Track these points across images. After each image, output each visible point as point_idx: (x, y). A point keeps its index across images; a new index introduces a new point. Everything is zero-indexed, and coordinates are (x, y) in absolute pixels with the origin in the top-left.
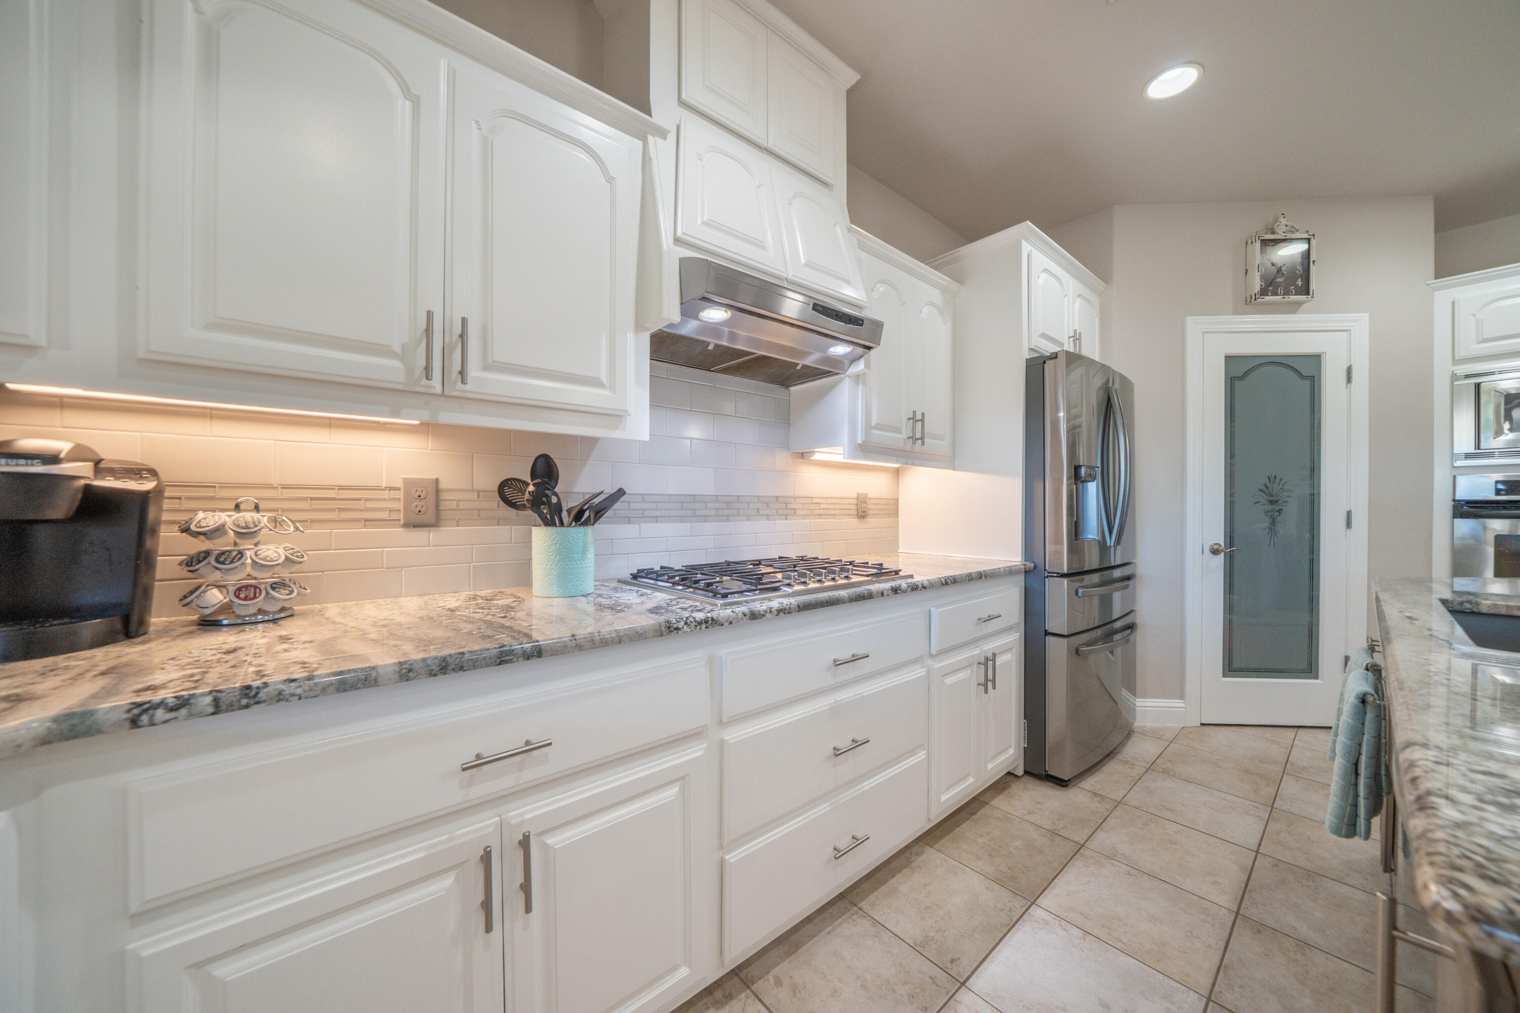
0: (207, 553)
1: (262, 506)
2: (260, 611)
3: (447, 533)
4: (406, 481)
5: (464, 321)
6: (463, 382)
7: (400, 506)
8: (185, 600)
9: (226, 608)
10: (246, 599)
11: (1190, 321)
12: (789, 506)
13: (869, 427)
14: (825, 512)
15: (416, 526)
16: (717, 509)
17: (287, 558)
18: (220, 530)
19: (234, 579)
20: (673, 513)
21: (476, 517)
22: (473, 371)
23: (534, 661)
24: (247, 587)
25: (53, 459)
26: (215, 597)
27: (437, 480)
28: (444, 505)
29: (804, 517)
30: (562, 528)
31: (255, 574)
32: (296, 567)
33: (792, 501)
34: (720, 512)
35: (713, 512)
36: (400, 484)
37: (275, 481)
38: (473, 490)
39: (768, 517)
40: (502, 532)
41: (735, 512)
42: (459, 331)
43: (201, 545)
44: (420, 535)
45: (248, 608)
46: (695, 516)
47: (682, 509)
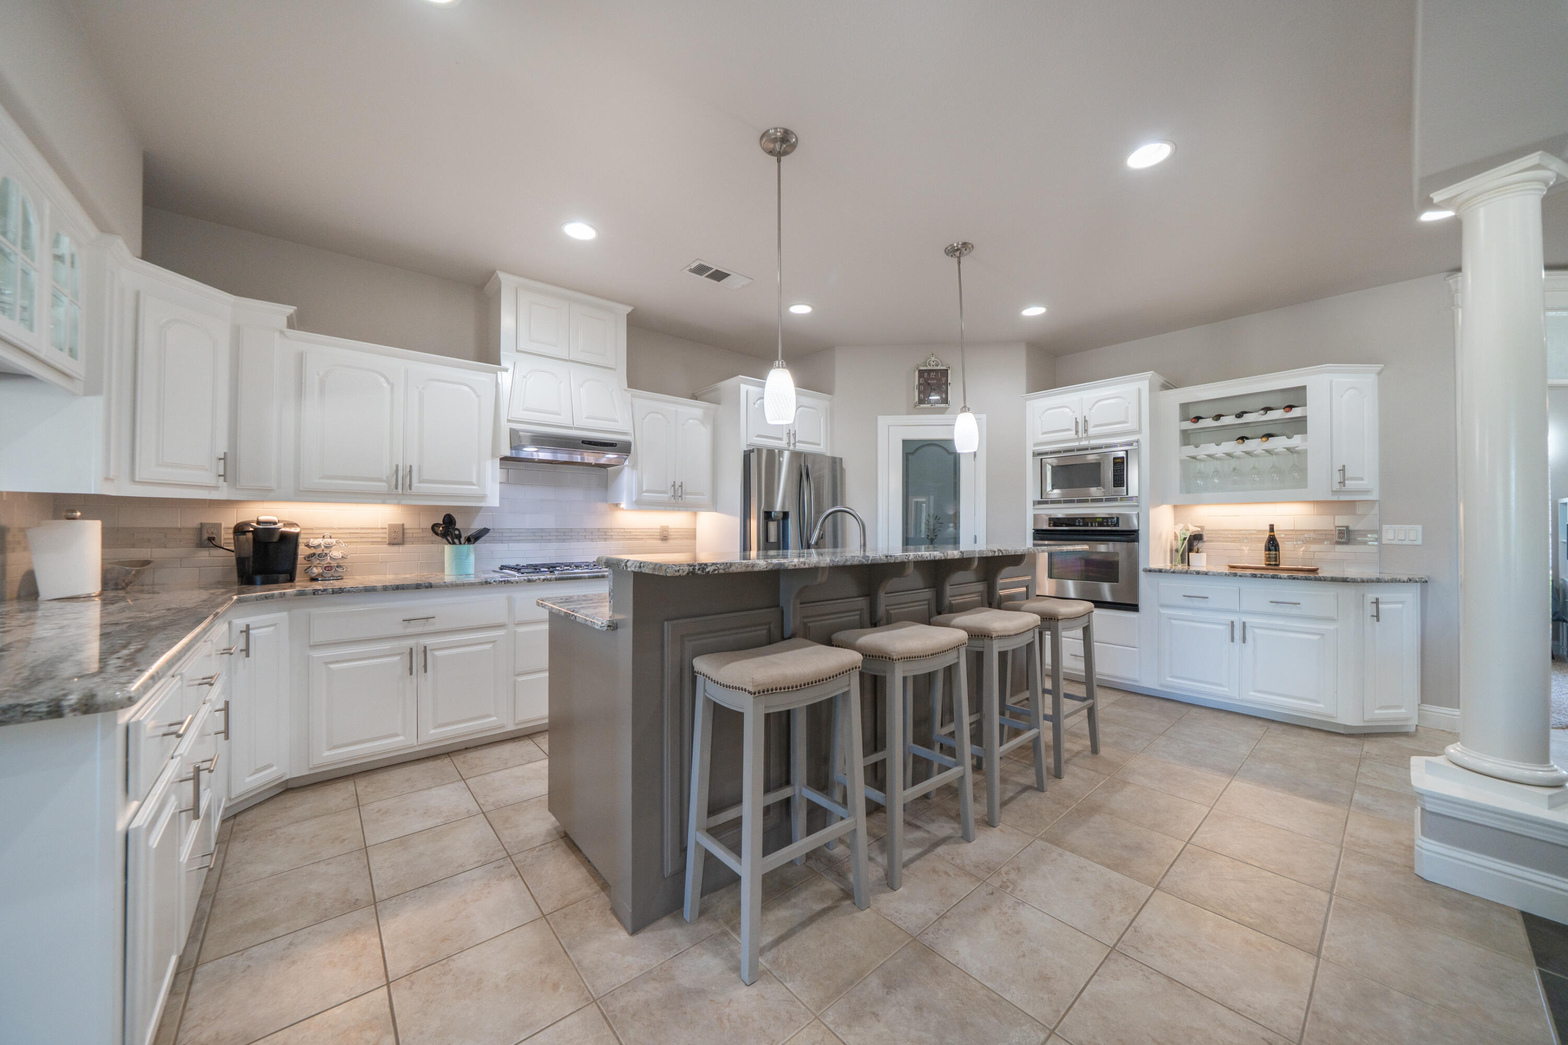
0: (314, 554)
1: (332, 536)
2: (332, 576)
3: (407, 547)
4: (389, 525)
5: (411, 467)
6: (410, 489)
7: (387, 536)
8: (306, 570)
9: (321, 575)
10: (328, 570)
11: (881, 419)
12: (607, 534)
13: (640, 491)
14: (635, 537)
15: (393, 544)
16: (557, 536)
17: (342, 557)
18: (319, 546)
19: (325, 563)
20: (529, 538)
21: (422, 540)
22: (415, 484)
23: (430, 589)
24: (328, 566)
25: (275, 523)
26: (316, 571)
27: (403, 524)
28: (406, 535)
29: (618, 540)
30: (460, 546)
31: (331, 562)
32: (345, 560)
33: (610, 530)
34: (559, 537)
35: (555, 538)
36: (387, 527)
37: (336, 526)
38: (420, 528)
39: (592, 540)
40: (434, 547)
41: (570, 537)
42: (409, 470)
43: (313, 551)
44: (395, 548)
45: (328, 574)
46: (542, 539)
47: (535, 536)
